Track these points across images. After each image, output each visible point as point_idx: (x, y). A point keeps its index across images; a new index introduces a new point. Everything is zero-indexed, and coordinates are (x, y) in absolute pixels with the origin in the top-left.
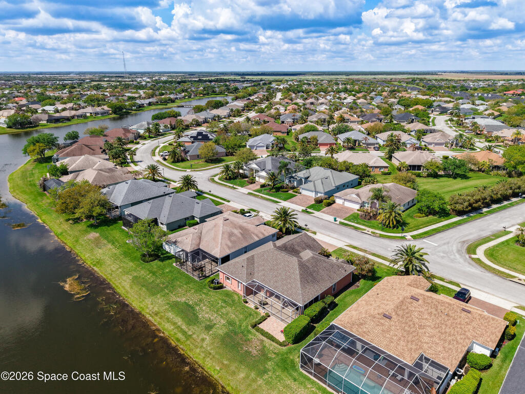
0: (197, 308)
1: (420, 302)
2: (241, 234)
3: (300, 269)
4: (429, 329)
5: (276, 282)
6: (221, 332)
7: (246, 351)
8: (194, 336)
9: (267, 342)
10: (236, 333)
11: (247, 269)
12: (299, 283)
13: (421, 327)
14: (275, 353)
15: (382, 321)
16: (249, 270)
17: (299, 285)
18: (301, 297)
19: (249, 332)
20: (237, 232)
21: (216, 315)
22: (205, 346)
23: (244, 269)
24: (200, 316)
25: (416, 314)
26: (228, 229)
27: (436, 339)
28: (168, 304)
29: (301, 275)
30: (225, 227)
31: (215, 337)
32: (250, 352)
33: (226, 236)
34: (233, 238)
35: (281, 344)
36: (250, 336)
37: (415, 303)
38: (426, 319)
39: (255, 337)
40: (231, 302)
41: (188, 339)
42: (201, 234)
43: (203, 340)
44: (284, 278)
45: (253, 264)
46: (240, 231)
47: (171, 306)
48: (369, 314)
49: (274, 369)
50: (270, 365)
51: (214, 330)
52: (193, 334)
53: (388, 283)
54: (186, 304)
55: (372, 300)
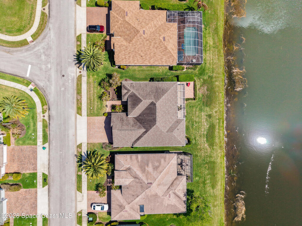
0: (205, 133)
1: (144, 29)
2: (148, 165)
3: (160, 97)
4: (155, 23)
5: (173, 105)
6: (208, 109)
7: (207, 91)
8: (217, 118)
9: (198, 87)
10: (203, 103)
11: (177, 126)
12: (168, 92)
13: (155, 27)
14: (200, 80)
15: (167, 40)
16: (177, 125)
17: (170, 91)
18: (174, 86)
19: (199, 98)
20: (150, 169)
21: (203, 120)
22: (218, 109)
23: (178, 127)
24: (208, 126)
25: (151, 30)
26: (154, 174)
27: (158, 19)
28: (213, 149)
29: (163, 95)
30: (156, 177)
31: (211, 109)
32: (207, 89)
33: (160, 169)
34: (157, 164)
35: (195, 81)
36: (201, 96)
37: (146, 32)
38: (151, 25)
39: (199, 94)
40: (190, 122)
41: (220, 118)
42: (169, 188)
43: (216, 112)
44: (170, 102)
45: (171, 127)
46: (146, 168)
47: (213, 146)
48: (166, 48)
49: (207, 74)
50: (206, 77)
51: (209, 113)
52: (217, 119)
53: (125, 58)
54: (207, 141)
55: (149, 56)
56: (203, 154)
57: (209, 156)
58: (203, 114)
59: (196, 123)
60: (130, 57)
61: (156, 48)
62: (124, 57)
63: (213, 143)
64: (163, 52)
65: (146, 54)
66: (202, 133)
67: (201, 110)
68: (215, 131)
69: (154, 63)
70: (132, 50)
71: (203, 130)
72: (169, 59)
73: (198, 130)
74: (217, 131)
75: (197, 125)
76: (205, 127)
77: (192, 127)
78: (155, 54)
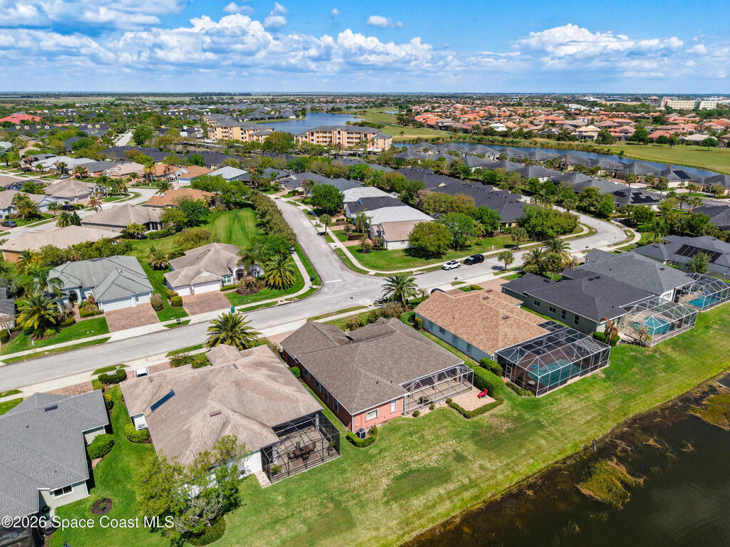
6: (473, 447)
7: (507, 431)
8: (473, 477)
9: (496, 412)
10: (475, 435)
14: (512, 410)
19: (476, 422)
21: (438, 448)
22: (494, 468)
24: (434, 465)
28: (387, 503)
31: (479, 455)
32: (509, 428)
35: (501, 403)
36: (485, 423)
39: (485, 419)
41: (477, 486)
47: (396, 499)
48: (496, 326)
49: (536, 415)
50: (529, 417)
51: (465, 454)
52: (469, 477)
53: (432, 310)
54: (398, 479)
55: (463, 323)
56: (357, 483)
57: (361, 501)
58: (452, 442)
59: (420, 438)
60: (439, 311)
61: (483, 319)
62: (432, 307)
63: (402, 497)
64: (488, 328)
65: (461, 319)
66: (409, 459)
67: (457, 435)
68: (437, 486)
69: (461, 334)
70: (451, 306)
71: (416, 458)
72: (488, 341)
73: (407, 448)
74: (442, 491)
75: (416, 440)
76: (427, 459)
77: (405, 435)
78: (474, 324)
